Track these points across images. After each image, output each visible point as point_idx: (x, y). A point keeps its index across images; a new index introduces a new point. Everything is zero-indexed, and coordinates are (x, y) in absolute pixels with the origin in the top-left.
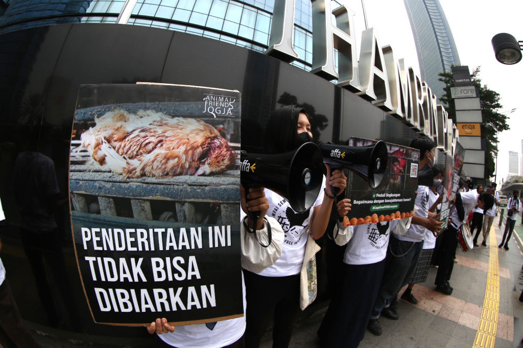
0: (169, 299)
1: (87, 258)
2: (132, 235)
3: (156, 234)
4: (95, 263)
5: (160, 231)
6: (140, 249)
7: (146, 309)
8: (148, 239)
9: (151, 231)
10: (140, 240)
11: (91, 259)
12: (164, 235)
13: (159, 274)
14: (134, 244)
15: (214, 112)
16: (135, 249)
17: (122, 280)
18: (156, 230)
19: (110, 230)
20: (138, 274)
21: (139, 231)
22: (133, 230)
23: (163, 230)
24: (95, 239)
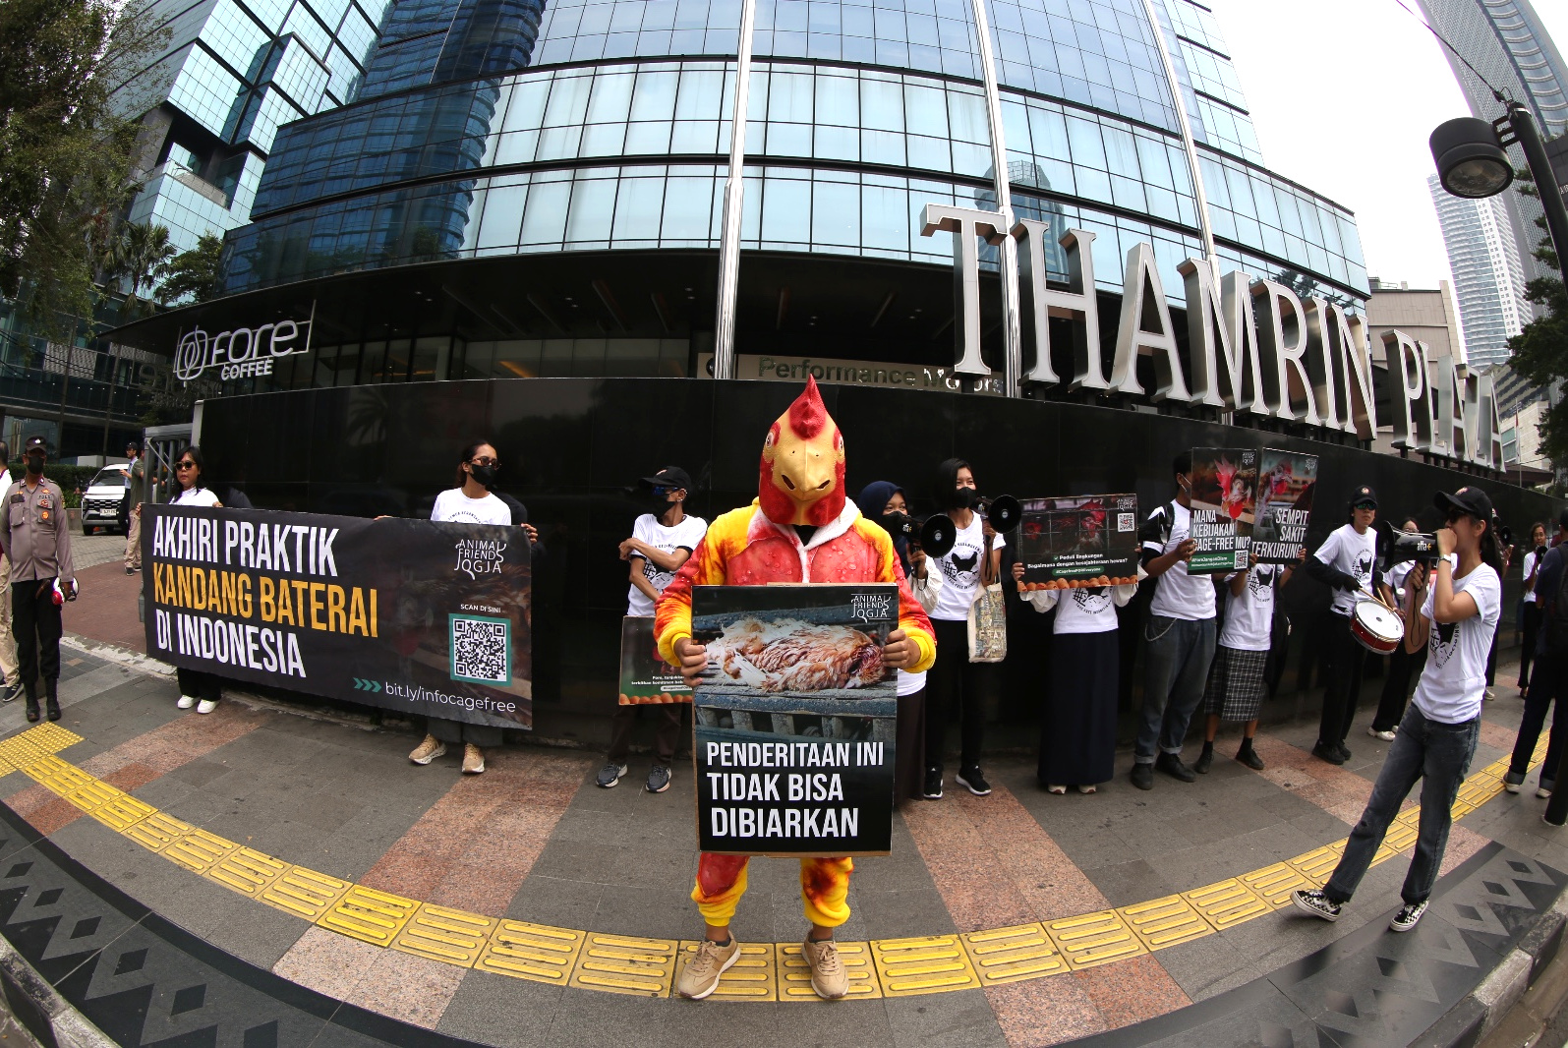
0: (802, 823)
1: (709, 775)
2: (769, 750)
3: (797, 750)
4: (720, 781)
5: (802, 746)
6: (778, 764)
7: (772, 833)
8: (788, 754)
9: (792, 745)
10: (778, 755)
11: (714, 776)
12: (807, 750)
13: (796, 793)
14: (771, 759)
15: (865, 616)
16: (772, 764)
17: (750, 798)
18: (798, 745)
19: (744, 745)
20: (771, 792)
21: (778, 746)
22: (772, 745)
23: (807, 745)
24: (724, 754)
